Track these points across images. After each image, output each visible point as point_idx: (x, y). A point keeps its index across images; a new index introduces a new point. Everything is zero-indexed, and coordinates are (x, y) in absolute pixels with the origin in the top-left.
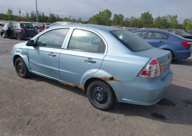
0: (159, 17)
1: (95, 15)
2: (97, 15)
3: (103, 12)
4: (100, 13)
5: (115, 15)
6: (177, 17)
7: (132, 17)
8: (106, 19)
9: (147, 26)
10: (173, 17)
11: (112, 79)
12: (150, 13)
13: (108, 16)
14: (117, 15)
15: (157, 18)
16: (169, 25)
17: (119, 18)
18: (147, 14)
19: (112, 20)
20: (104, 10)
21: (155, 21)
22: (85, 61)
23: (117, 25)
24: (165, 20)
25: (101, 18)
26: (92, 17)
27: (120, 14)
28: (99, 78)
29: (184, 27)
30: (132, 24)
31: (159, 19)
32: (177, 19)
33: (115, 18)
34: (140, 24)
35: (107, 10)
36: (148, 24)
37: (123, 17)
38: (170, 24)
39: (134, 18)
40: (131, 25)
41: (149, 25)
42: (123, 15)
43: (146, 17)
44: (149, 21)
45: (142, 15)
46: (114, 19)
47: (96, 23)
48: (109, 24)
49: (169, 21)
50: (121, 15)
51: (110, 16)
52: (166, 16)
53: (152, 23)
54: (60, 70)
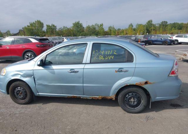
0: (89, 26)
1: (25, 27)
2: (28, 26)
3: (33, 23)
4: (31, 25)
5: (48, 26)
6: (103, 25)
7: (64, 27)
8: (38, 29)
9: (81, 34)
10: (99, 25)
11: (146, 83)
12: (80, 22)
13: (40, 27)
14: (49, 25)
15: (87, 27)
16: (98, 33)
17: (51, 28)
18: (78, 23)
19: (45, 31)
20: (35, 21)
21: (86, 30)
22: (116, 71)
23: (51, 35)
24: (94, 28)
25: (32, 29)
26: (21, 29)
27: (52, 24)
28: (134, 84)
29: (109, 34)
30: (67, 34)
31: (88, 27)
32: (103, 27)
33: (47, 28)
34: (74, 33)
35: (38, 21)
36: (80, 33)
37: (56, 27)
38: (98, 31)
39: (66, 27)
40: (65, 34)
41: (82, 33)
42: (55, 25)
43: (78, 27)
44: (81, 30)
45: (74, 24)
46: (47, 30)
47: (28, 35)
48: (43, 35)
49: (97, 29)
50: (54, 26)
51: (43, 27)
52: (94, 25)
53: (84, 31)
54: (84, 85)
